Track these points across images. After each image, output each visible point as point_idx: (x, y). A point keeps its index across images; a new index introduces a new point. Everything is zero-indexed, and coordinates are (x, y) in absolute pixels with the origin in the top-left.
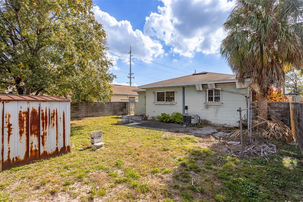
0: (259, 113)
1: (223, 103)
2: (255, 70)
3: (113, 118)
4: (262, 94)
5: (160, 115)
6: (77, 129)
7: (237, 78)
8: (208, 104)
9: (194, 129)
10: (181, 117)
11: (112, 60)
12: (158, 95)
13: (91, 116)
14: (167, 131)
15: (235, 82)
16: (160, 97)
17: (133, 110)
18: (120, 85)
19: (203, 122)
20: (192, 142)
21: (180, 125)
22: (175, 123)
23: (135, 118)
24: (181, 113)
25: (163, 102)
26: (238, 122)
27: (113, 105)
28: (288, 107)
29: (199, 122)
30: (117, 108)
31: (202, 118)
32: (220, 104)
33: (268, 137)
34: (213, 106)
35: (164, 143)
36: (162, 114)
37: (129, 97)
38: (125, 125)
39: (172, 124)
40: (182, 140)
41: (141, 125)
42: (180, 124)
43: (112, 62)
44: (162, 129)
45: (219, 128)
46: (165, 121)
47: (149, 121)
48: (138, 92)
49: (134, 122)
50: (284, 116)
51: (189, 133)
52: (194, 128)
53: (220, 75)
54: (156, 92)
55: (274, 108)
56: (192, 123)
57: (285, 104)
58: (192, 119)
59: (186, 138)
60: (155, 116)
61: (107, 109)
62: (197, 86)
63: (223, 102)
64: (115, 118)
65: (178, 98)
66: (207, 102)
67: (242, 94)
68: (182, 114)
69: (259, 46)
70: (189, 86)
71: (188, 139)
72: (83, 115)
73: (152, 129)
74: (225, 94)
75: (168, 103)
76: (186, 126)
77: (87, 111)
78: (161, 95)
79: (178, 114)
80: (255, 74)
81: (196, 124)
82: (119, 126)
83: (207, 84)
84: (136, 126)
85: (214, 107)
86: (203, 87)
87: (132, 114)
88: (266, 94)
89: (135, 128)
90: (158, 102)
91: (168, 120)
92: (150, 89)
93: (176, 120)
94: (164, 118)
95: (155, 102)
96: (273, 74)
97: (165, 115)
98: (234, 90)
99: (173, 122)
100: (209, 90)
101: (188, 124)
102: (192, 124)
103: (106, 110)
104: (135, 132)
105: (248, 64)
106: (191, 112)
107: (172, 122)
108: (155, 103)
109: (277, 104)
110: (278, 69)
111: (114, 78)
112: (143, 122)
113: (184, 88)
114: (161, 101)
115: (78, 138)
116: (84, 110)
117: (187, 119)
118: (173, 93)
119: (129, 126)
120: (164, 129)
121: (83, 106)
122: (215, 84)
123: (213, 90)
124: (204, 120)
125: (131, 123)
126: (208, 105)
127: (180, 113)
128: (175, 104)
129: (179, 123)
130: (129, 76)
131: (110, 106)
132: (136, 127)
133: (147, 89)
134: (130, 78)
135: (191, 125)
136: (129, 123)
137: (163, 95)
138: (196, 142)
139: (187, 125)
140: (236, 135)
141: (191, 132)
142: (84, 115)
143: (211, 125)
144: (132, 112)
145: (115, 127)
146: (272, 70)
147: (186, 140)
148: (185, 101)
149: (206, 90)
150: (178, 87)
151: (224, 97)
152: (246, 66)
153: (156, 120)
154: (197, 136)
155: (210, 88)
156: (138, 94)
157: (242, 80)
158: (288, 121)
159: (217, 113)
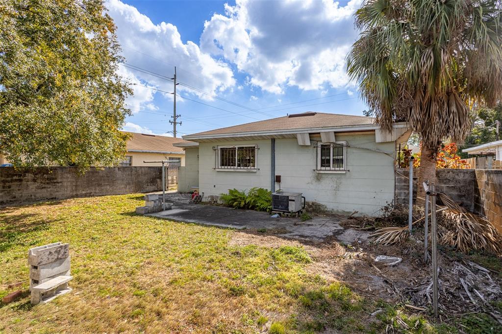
0: (421, 191)
1: (349, 171)
2: (416, 105)
3: (133, 198)
4: (427, 153)
5: (227, 192)
6: (34, 227)
7: (377, 121)
8: (321, 172)
9: (295, 224)
10: (267, 198)
11: (131, 84)
12: (222, 155)
13: (86, 196)
14: (239, 231)
15: (374, 131)
16: (226, 158)
17: (175, 182)
18: (154, 136)
19: (311, 206)
20: (299, 261)
21: (265, 213)
22: (256, 210)
23: (177, 198)
24: (267, 190)
25: (232, 167)
26: (382, 210)
27: (134, 172)
28: (472, 179)
29: (303, 208)
30: (144, 179)
31: (310, 199)
32: (344, 172)
33: (457, 245)
34: (331, 176)
35: (232, 265)
36: (231, 192)
37: (169, 158)
38: (152, 215)
39: (250, 211)
40: (274, 257)
41: (187, 216)
42: (266, 211)
43: (130, 87)
44: (229, 226)
45: (345, 220)
46: (236, 205)
47: (203, 206)
48: (186, 149)
49: (173, 207)
50: (464, 196)
51: (287, 235)
52: (295, 220)
53: (341, 116)
54: (219, 147)
55: (445, 181)
56: (290, 210)
57: (465, 172)
58: (290, 202)
59: (282, 250)
60: (217, 195)
61: (123, 180)
62: (299, 137)
63: (350, 168)
64: (137, 198)
65: (262, 159)
66: (319, 167)
67: (386, 154)
68: (270, 192)
69: (432, 55)
70: (283, 137)
71: (288, 253)
72: (66, 193)
73: (208, 224)
74: (353, 153)
75: (243, 169)
76: (278, 217)
77: (76, 186)
78: (229, 153)
79: (261, 190)
80: (416, 114)
81: (298, 212)
82: (139, 218)
83: (319, 133)
84: (175, 218)
85: (331, 178)
86: (311, 139)
87: (173, 189)
88: (435, 154)
89: (172, 222)
90: (223, 167)
91: (243, 203)
92: (207, 142)
93: (259, 204)
94: (235, 200)
95: (217, 167)
96: (451, 115)
97: (236, 194)
98: (370, 146)
99: (253, 208)
100: (322, 146)
101: (282, 213)
102: (290, 212)
103: (119, 182)
104: (170, 233)
105: (403, 93)
106: (287, 187)
107: (250, 207)
108: (217, 170)
109: (451, 173)
110: (460, 105)
111: (127, 116)
112: (192, 207)
113: (273, 140)
114: (229, 165)
115: (16, 258)
116: (69, 184)
117: (280, 203)
118: (252, 150)
119: (159, 218)
120: (233, 224)
121: (66, 175)
122: (335, 132)
123: (330, 145)
124: (313, 204)
125: (167, 209)
126: (320, 175)
127: (265, 189)
128: (255, 171)
129: (264, 210)
130: (172, 119)
131: (128, 175)
132: (174, 221)
133: (201, 142)
134: (173, 124)
135: (289, 214)
136: (162, 210)
137: (232, 154)
138: (308, 262)
139: (280, 214)
140: (387, 239)
141: (290, 232)
142: (68, 192)
143: (327, 213)
144: (173, 185)
145: (126, 223)
146: (449, 106)
147: (283, 257)
148: (276, 167)
149: (317, 144)
150: (263, 138)
151: (353, 159)
152: (399, 96)
153: (219, 202)
154: (306, 243)
155: (324, 140)
156: (184, 152)
157: (388, 125)
158: (471, 206)
159: (337, 189)
